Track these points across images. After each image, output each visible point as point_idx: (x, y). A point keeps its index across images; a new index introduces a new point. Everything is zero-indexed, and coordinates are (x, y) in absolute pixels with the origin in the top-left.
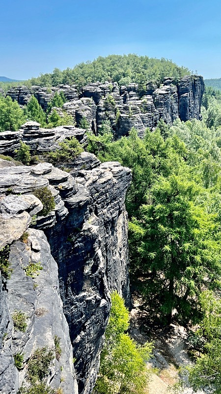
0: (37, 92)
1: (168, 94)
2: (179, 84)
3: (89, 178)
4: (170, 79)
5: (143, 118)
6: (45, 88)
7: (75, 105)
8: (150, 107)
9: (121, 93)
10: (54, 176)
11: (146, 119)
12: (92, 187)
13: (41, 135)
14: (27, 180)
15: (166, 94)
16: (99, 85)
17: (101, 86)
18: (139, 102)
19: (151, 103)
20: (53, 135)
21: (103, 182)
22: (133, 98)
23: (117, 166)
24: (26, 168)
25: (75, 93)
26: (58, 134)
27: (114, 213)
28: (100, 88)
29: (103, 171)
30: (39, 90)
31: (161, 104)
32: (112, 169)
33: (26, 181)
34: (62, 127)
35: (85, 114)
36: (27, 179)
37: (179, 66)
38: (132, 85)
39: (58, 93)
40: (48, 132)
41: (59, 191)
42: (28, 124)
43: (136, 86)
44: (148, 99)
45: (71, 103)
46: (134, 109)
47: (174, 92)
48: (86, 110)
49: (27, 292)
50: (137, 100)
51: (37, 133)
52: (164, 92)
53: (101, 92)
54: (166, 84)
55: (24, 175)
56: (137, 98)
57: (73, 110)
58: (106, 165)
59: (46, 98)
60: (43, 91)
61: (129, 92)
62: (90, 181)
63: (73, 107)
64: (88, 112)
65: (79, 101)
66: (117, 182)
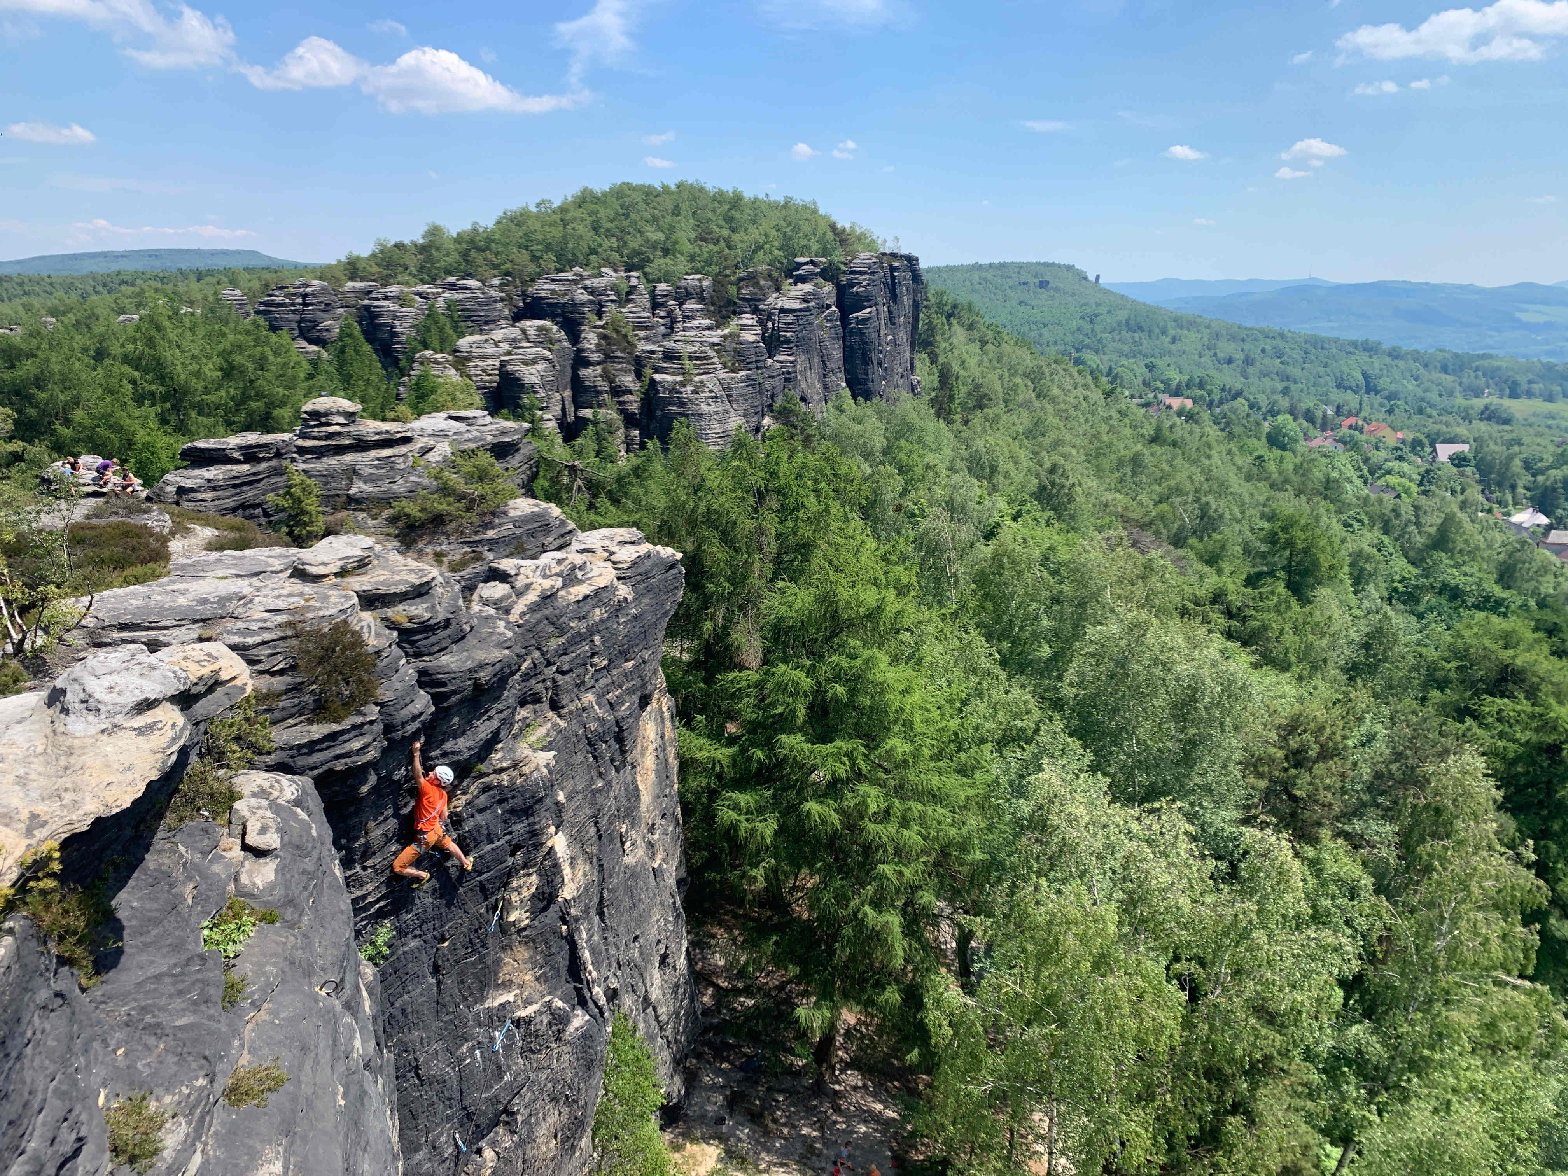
0: (366, 302)
1: (807, 309)
2: (844, 279)
3: (528, 587)
4: (812, 263)
5: (730, 389)
6: (394, 290)
7: (496, 343)
8: (753, 351)
9: (655, 305)
10: (381, 578)
11: (739, 389)
12: (538, 616)
13: (361, 445)
14: (278, 597)
15: (800, 310)
16: (582, 278)
17: (588, 283)
18: (715, 336)
19: (751, 339)
20: (407, 440)
21: (580, 597)
22: (696, 323)
23: (632, 543)
24: (280, 556)
25: (500, 306)
26: (426, 439)
27: (623, 703)
28: (585, 288)
29: (578, 559)
30: (374, 295)
31: (788, 341)
32: (612, 553)
33: (270, 600)
34: (444, 415)
35: (531, 375)
36: (276, 593)
37: (843, 223)
38: (692, 280)
39: (440, 305)
40: (387, 432)
41: (395, 634)
42: (318, 407)
43: (705, 283)
44: (744, 327)
45: (483, 338)
46: (697, 358)
47: (829, 307)
48: (534, 361)
49: (195, 1012)
50: (709, 328)
51: (349, 435)
52: (796, 305)
53: (590, 301)
54: (803, 279)
55: (270, 578)
56: (707, 322)
57: (490, 362)
58: (594, 538)
59: (397, 323)
60: (386, 298)
61: (681, 305)
62: (532, 597)
63: (490, 350)
64: (541, 366)
65: (515, 332)
66: (630, 598)
